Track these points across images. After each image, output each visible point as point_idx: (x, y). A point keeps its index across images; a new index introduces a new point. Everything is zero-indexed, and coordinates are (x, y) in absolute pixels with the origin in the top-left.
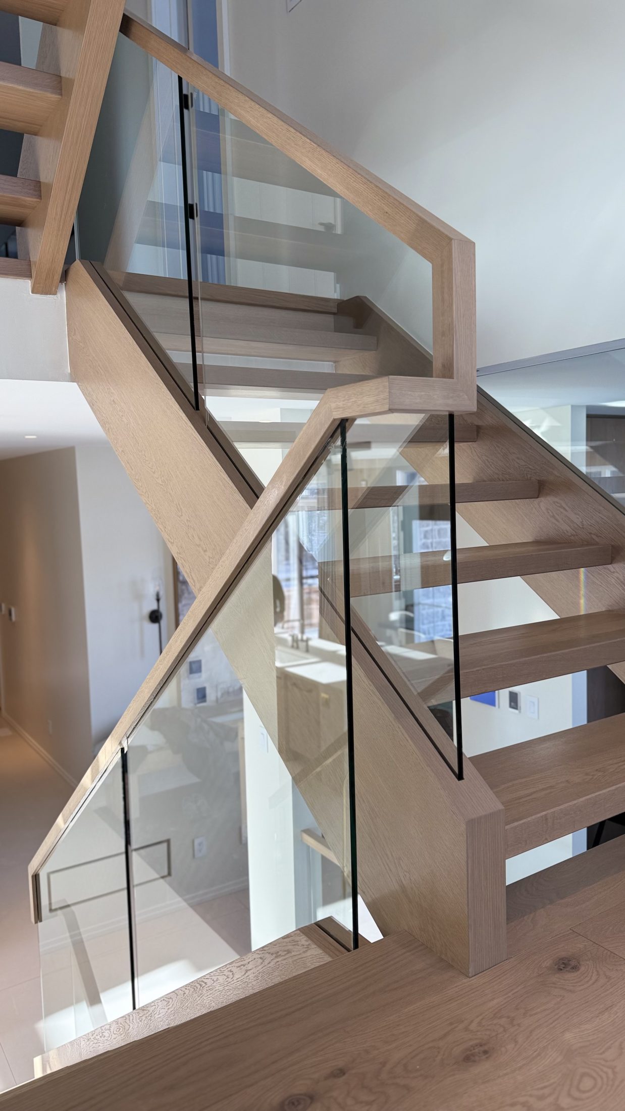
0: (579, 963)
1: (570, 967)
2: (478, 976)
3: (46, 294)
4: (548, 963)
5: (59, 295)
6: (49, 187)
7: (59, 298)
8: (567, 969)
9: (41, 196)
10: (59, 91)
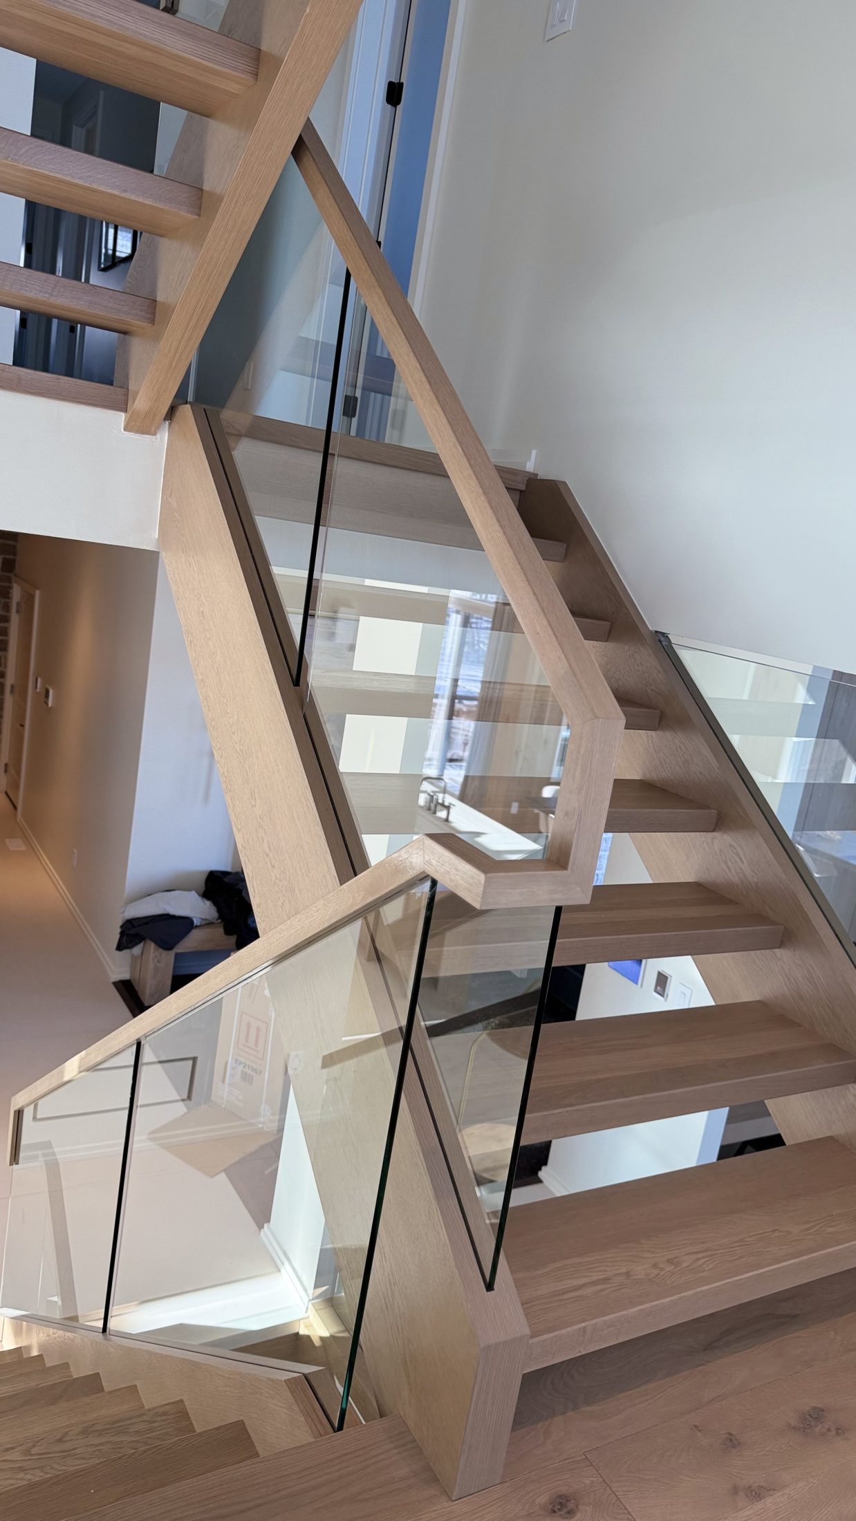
0: (577, 1506)
1: (565, 1510)
2: (462, 1500)
3: (143, 432)
4: (543, 1499)
5: (158, 436)
6: (169, 310)
7: (159, 440)
8: (561, 1513)
9: (153, 320)
10: (197, 210)
